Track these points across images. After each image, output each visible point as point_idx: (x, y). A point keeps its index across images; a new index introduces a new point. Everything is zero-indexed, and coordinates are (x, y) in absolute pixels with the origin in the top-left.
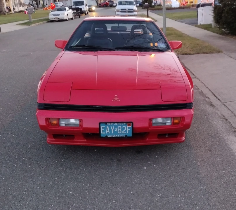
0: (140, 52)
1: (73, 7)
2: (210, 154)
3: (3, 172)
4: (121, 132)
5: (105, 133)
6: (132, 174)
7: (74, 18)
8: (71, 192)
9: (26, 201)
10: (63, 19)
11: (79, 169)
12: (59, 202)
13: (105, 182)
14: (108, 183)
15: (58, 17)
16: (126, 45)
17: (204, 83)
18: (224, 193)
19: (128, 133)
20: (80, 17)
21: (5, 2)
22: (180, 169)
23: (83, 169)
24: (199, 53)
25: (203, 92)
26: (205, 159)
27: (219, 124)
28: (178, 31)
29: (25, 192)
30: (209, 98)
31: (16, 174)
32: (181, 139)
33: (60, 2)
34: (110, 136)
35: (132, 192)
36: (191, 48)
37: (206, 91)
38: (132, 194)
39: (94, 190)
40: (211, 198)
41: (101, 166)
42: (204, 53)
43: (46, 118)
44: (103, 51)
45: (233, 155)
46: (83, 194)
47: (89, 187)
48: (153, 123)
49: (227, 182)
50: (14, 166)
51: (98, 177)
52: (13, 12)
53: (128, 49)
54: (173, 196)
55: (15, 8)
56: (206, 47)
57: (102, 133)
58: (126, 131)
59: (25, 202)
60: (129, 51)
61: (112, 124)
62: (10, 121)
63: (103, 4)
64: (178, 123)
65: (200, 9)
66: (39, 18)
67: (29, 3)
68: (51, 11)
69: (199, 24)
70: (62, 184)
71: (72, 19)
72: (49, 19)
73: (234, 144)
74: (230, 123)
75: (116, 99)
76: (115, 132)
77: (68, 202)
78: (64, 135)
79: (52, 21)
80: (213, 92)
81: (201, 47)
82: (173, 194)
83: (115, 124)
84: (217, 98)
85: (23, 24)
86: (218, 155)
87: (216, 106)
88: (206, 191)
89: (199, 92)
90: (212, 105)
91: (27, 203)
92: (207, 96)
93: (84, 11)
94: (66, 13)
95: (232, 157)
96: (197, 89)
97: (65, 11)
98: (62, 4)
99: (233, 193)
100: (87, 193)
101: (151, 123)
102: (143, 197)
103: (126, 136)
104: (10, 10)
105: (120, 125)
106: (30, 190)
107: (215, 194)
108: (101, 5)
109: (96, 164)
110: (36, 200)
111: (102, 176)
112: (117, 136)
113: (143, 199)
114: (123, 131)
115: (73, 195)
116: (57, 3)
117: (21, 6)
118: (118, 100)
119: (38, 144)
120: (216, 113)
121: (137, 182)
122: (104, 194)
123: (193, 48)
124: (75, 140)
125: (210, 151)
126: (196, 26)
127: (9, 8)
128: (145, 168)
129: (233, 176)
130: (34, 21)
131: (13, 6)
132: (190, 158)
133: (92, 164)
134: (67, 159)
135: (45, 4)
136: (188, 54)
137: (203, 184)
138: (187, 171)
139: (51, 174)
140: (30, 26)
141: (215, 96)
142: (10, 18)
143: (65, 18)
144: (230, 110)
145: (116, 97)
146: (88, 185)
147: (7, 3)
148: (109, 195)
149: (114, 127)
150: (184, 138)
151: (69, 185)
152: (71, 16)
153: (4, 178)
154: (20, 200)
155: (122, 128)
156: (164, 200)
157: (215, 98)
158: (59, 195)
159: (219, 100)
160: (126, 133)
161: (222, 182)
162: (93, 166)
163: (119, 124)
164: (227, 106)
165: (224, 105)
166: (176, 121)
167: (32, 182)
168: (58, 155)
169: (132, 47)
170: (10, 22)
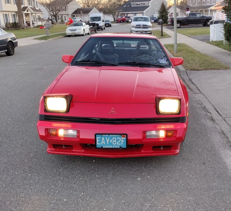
0: (141, 68)
1: (90, 22)
2: (204, 167)
3: (3, 179)
4: (116, 144)
5: (100, 144)
6: (126, 184)
7: (91, 33)
8: (65, 200)
9: (22, 206)
10: (79, 34)
11: (75, 178)
12: (53, 209)
13: (99, 191)
14: (101, 192)
15: (75, 32)
16: (130, 60)
17: (208, 98)
18: (211, 204)
19: (122, 144)
20: (96, 32)
21: (25, 17)
22: (172, 181)
23: (80, 178)
24: (206, 70)
25: (206, 107)
26: (198, 172)
27: (217, 139)
28: (189, 47)
29: (22, 198)
30: (211, 113)
31: (16, 181)
32: (175, 152)
33: (78, 18)
34: (105, 147)
35: (123, 201)
36: (200, 64)
37: (209, 106)
38: (123, 203)
39: (87, 199)
40: (198, 208)
41: (97, 176)
42: (211, 69)
43: (46, 129)
44: (106, 66)
45: (225, 169)
46: (76, 202)
47: (83, 195)
48: (147, 136)
49: (216, 194)
50: (15, 174)
51: (93, 186)
52: (32, 26)
53: (130, 64)
54: (162, 205)
55: (34, 23)
56: (214, 63)
57: (97, 144)
58: (120, 142)
59: (21, 208)
60: (131, 66)
61: (107, 135)
62: (17, 132)
63: (120, 20)
64: (171, 136)
65: (212, 26)
66: (57, 33)
67: (48, 18)
68: (68, 26)
69: (211, 41)
70: (57, 192)
71: (88, 34)
72: (66, 34)
73: (228, 158)
74: (227, 137)
75: (113, 111)
76: (110, 144)
77: (62, 209)
78: (63, 146)
79: (69, 36)
80: (216, 107)
81: (209, 64)
82: (162, 204)
83: (110, 136)
84: (219, 113)
85: (40, 39)
86: (211, 168)
87: (216, 121)
88: (194, 201)
89: (202, 107)
90: (212, 120)
91: (23, 208)
92: (209, 111)
93: (101, 26)
94: (82, 28)
95: (225, 170)
96: (201, 104)
97: (82, 26)
98: (80, 19)
99: (220, 205)
100: (81, 201)
101: (145, 135)
102: (133, 206)
103: (121, 147)
104: (29, 25)
105: (114, 137)
106: (27, 196)
107: (203, 205)
108: (118, 20)
109: (92, 174)
110: (31, 206)
111: (97, 185)
112: (112, 147)
113: (133, 208)
114: (118, 143)
115: (67, 202)
116: (76, 18)
117: (40, 21)
118: (114, 112)
119: (40, 154)
120: (215, 128)
121: (129, 192)
122: (96, 203)
123: (201, 64)
124: (73, 150)
125: (204, 164)
126: (208, 43)
127: (28, 23)
128: (139, 179)
129: (222, 189)
130: (51, 36)
131: (32, 21)
132: (184, 170)
133: (88, 174)
134: (65, 168)
135: (64, 19)
136: (195, 70)
137: (192, 195)
138: (178, 183)
139: (49, 182)
140: (47, 40)
141: (217, 111)
142: (28, 32)
143: (82, 33)
144: (230, 125)
145: (113, 110)
146: (82, 193)
147: (26, 18)
148: (101, 203)
149: (109, 138)
150: (178, 151)
151: (65, 193)
152: (87, 31)
153: (4, 185)
154: (16, 206)
155: (117, 139)
156: (153, 209)
157: (217, 113)
158: (54, 202)
159: (220, 115)
160: (120, 144)
161: (211, 194)
162: (90, 176)
163: (113, 135)
164: (228, 121)
165: (225, 120)
166: (170, 134)
167: (29, 189)
168: (57, 165)
169: (134, 62)
170: (28, 37)
